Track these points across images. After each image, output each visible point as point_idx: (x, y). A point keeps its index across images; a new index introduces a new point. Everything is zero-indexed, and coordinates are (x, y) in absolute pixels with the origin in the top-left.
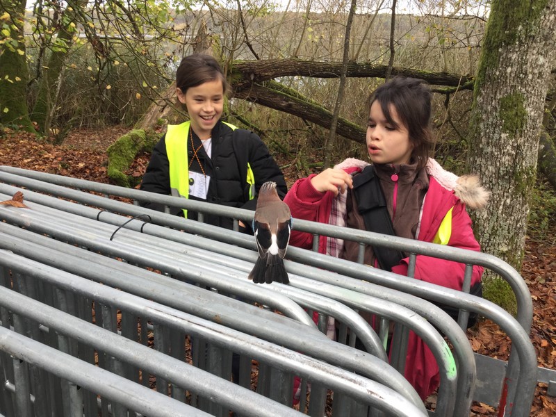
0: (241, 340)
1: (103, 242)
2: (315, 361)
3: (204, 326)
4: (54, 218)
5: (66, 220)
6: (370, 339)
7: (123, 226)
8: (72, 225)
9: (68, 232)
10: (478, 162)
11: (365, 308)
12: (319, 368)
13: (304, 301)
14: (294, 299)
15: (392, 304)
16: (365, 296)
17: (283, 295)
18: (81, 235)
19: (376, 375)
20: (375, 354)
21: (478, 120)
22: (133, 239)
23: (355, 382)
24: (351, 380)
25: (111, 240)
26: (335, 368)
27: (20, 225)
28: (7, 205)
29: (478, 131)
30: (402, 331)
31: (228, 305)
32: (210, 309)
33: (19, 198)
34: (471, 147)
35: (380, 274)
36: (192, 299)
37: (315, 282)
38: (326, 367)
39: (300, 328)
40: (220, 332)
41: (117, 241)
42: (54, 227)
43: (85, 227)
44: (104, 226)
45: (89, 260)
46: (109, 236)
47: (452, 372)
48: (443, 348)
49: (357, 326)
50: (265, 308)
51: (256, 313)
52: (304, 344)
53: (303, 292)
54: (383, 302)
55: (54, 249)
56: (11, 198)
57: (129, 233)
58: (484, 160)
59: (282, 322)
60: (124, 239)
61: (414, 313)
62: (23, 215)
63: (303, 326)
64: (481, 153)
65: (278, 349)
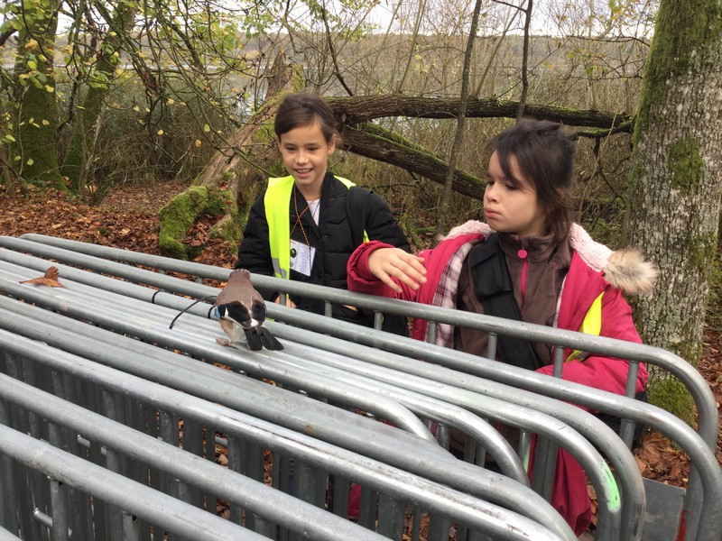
0: (342, 458)
1: (160, 331)
2: (438, 487)
3: (293, 440)
4: (97, 300)
5: (113, 302)
6: (507, 458)
7: (186, 311)
8: (120, 310)
9: (116, 318)
10: (640, 227)
11: (500, 417)
12: (444, 495)
13: (420, 408)
14: (407, 405)
15: (534, 412)
16: (499, 402)
17: (393, 399)
18: (131, 322)
19: (517, 505)
20: (514, 477)
21: (640, 173)
22: (199, 327)
23: (491, 514)
24: (485, 512)
25: (171, 328)
26: (464, 495)
27: (55, 309)
28: (38, 284)
29: (640, 187)
30: (548, 448)
31: (323, 413)
32: (300, 418)
33: (52, 275)
34: (631, 207)
35: (517, 373)
36: (276, 404)
37: (434, 383)
38: (453, 495)
39: (416, 444)
40: (314, 448)
41: (178, 330)
42: (98, 312)
43: (138, 312)
44: (162, 311)
45: (144, 354)
46: (167, 324)
47: (614, 503)
48: (603, 470)
49: (490, 440)
50: (369, 417)
51: (359, 423)
52: (423, 464)
53: (419, 396)
54: (523, 409)
55: (99, 340)
56: (44, 274)
57: (194, 319)
58: (648, 225)
59: (392, 435)
60: (188, 327)
61: (564, 424)
62: (58, 297)
63: (420, 441)
64: (644, 215)
65: (389, 471)
